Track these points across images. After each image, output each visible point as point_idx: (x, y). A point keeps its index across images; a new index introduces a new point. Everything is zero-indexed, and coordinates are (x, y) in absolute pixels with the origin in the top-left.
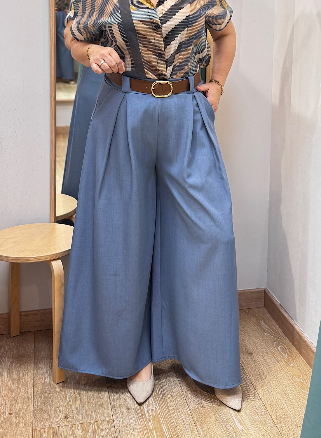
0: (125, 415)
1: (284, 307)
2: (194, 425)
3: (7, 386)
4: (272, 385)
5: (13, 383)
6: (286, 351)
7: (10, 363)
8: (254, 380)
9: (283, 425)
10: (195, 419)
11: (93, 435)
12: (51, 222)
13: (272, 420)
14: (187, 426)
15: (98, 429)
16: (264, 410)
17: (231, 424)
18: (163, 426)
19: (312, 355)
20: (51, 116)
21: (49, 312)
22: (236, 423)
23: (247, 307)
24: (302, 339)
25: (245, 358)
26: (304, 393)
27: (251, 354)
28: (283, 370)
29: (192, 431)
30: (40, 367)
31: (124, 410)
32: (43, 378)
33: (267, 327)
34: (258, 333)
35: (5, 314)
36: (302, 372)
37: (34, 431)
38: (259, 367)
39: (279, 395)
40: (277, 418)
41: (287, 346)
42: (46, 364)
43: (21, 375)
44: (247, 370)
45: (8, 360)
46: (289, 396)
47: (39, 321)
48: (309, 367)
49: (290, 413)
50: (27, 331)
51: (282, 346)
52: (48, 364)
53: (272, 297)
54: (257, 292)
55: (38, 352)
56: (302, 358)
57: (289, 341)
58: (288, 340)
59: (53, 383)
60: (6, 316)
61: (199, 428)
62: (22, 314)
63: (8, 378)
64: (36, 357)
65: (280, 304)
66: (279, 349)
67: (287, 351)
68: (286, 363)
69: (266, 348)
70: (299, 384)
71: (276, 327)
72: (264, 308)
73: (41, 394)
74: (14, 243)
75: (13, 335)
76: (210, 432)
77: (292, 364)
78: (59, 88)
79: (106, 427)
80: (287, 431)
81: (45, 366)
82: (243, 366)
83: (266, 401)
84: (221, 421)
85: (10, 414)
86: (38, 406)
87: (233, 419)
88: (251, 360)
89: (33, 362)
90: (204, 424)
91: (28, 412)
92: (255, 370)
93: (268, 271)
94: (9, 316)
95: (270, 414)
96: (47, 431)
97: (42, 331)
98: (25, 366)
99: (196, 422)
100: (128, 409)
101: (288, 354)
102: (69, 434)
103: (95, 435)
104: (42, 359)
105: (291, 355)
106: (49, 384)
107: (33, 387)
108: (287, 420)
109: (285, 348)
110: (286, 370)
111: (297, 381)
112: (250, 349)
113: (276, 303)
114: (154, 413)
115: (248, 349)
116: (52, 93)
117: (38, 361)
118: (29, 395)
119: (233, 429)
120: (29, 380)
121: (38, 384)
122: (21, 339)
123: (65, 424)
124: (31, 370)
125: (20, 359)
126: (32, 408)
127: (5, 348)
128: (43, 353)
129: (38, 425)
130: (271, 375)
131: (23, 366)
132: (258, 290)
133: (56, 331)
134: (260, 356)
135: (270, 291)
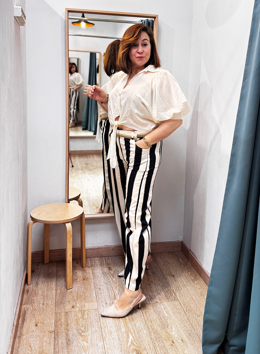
0: (104, 307)
1: (192, 251)
3: (42, 289)
4: (185, 293)
5: (45, 288)
6: (193, 275)
7: (44, 277)
8: (175, 290)
9: (190, 315)
11: (87, 317)
12: (66, 202)
13: (184, 312)
15: (90, 314)
16: (180, 306)
17: (162, 313)
19: (207, 277)
20: (66, 145)
21: (64, 251)
22: (164, 313)
23: (172, 251)
24: (202, 269)
25: (171, 278)
26: (202, 298)
27: (174, 276)
30: (59, 280)
31: (104, 304)
32: (61, 286)
33: (183, 262)
34: (178, 265)
35: (41, 251)
36: (201, 286)
37: (56, 313)
38: (178, 283)
39: (188, 299)
40: (187, 310)
41: (194, 273)
42: (63, 278)
43: (49, 284)
44: (171, 285)
45: (42, 276)
46: (194, 299)
47: (59, 255)
49: (194, 308)
50: (53, 260)
51: (191, 272)
52: (64, 278)
53: (186, 245)
54: (177, 243)
55: (58, 272)
56: (202, 279)
58: (194, 269)
61: (144, 315)
62: (51, 251)
63: (42, 286)
64: (57, 274)
65: (190, 250)
66: (189, 274)
68: (193, 281)
69: (182, 273)
70: (200, 293)
71: (188, 262)
72: (182, 252)
73: (60, 294)
74: (46, 213)
75: (45, 263)
77: (196, 282)
79: (94, 313)
80: (192, 318)
82: (169, 282)
83: (181, 302)
84: (156, 311)
85: (43, 304)
86: (58, 301)
87: (163, 311)
88: (174, 279)
89: (56, 277)
90: (147, 313)
91: (53, 303)
92: (176, 284)
93: (184, 231)
94: (43, 253)
95: (183, 308)
96: (63, 314)
97: (61, 261)
98: (52, 279)
99: (143, 312)
100: (106, 303)
101: (194, 277)
102: (74, 316)
103: (88, 317)
104: (60, 276)
107: (55, 290)
108: (192, 312)
109: (193, 274)
110: (192, 285)
111: (199, 291)
112: (174, 274)
113: (188, 249)
115: (172, 273)
117: (58, 276)
118: (53, 294)
119: (163, 316)
120: (54, 286)
121: (58, 289)
122: (50, 265)
123: (72, 310)
124: (55, 281)
125: (49, 276)
126: (55, 301)
127: (41, 269)
128: (61, 273)
129: (58, 311)
130: (185, 287)
131: (50, 279)
132: (178, 242)
133: (68, 261)
134: (179, 277)
135: (185, 242)
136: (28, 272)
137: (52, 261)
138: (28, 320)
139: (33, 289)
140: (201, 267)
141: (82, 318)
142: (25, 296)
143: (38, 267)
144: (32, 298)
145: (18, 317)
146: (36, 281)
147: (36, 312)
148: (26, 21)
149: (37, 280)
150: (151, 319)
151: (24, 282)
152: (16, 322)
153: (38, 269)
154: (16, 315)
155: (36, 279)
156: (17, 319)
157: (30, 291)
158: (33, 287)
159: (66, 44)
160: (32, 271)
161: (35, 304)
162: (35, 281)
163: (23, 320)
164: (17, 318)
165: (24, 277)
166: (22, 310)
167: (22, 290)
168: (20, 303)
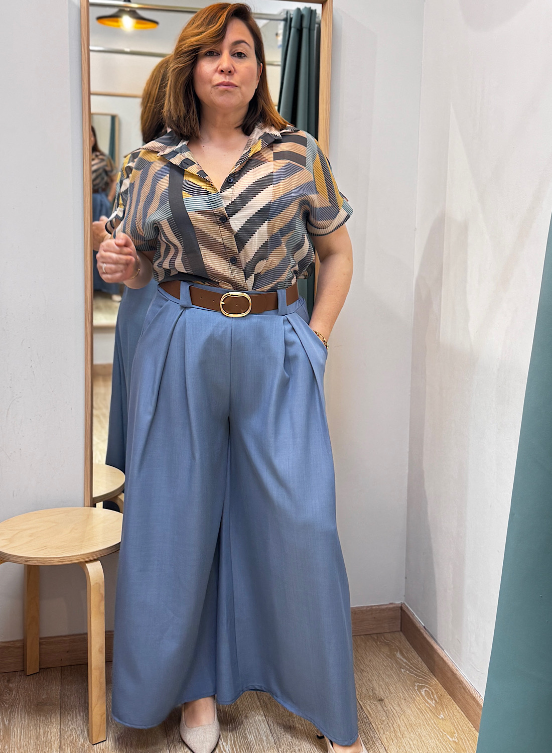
1: (429, 631)
3: (20, 747)
5: (29, 744)
6: (434, 697)
7: (25, 713)
8: (386, 738)
12: (86, 505)
20: (86, 348)
21: (82, 640)
23: (375, 632)
24: (457, 678)
25: (373, 706)
27: (381, 700)
28: (429, 724)
30: (69, 719)
32: (74, 736)
33: (405, 661)
34: (392, 669)
35: (17, 641)
36: (456, 726)
38: (393, 720)
41: (435, 690)
42: (78, 715)
43: (42, 731)
44: (375, 724)
45: (22, 710)
47: (68, 652)
48: (467, 719)
50: (51, 666)
51: (427, 689)
52: (82, 715)
53: (413, 616)
54: (390, 609)
55: (66, 698)
56: (457, 707)
57: (437, 681)
58: (436, 679)
59: (88, 743)
60: (19, 644)
62: (43, 642)
63: (22, 737)
64: (63, 704)
65: (424, 627)
66: (423, 693)
68: (434, 714)
69: (403, 692)
70: (452, 745)
71: (418, 661)
72: (401, 634)
74: (30, 536)
75: (29, 672)
77: (442, 716)
78: (98, 308)
81: (76, 718)
82: (369, 718)
88: (381, 709)
89: (59, 712)
92: (388, 724)
93: (406, 578)
94: (23, 645)
97: (73, 667)
98: (48, 719)
101: (436, 701)
104: (72, 708)
105: (440, 702)
106: (83, 745)
107: (59, 749)
109: (432, 692)
110: (432, 724)
111: (450, 740)
112: (380, 693)
113: (418, 625)
115: (376, 692)
116: (87, 315)
117: (66, 710)
120: (53, 738)
121: (66, 745)
122: (42, 677)
124: (56, 724)
125: (40, 709)
127: (18, 692)
128: (73, 700)
130: (412, 731)
131: (44, 719)
132: (391, 606)
133: (93, 667)
134: (395, 704)
135: (409, 607)
137: (49, 668)
140: (456, 674)
143: (11, 685)
146: (5, 725)
149: (7, 723)
153: (11, 690)
155: (5, 719)
159: (82, 74)
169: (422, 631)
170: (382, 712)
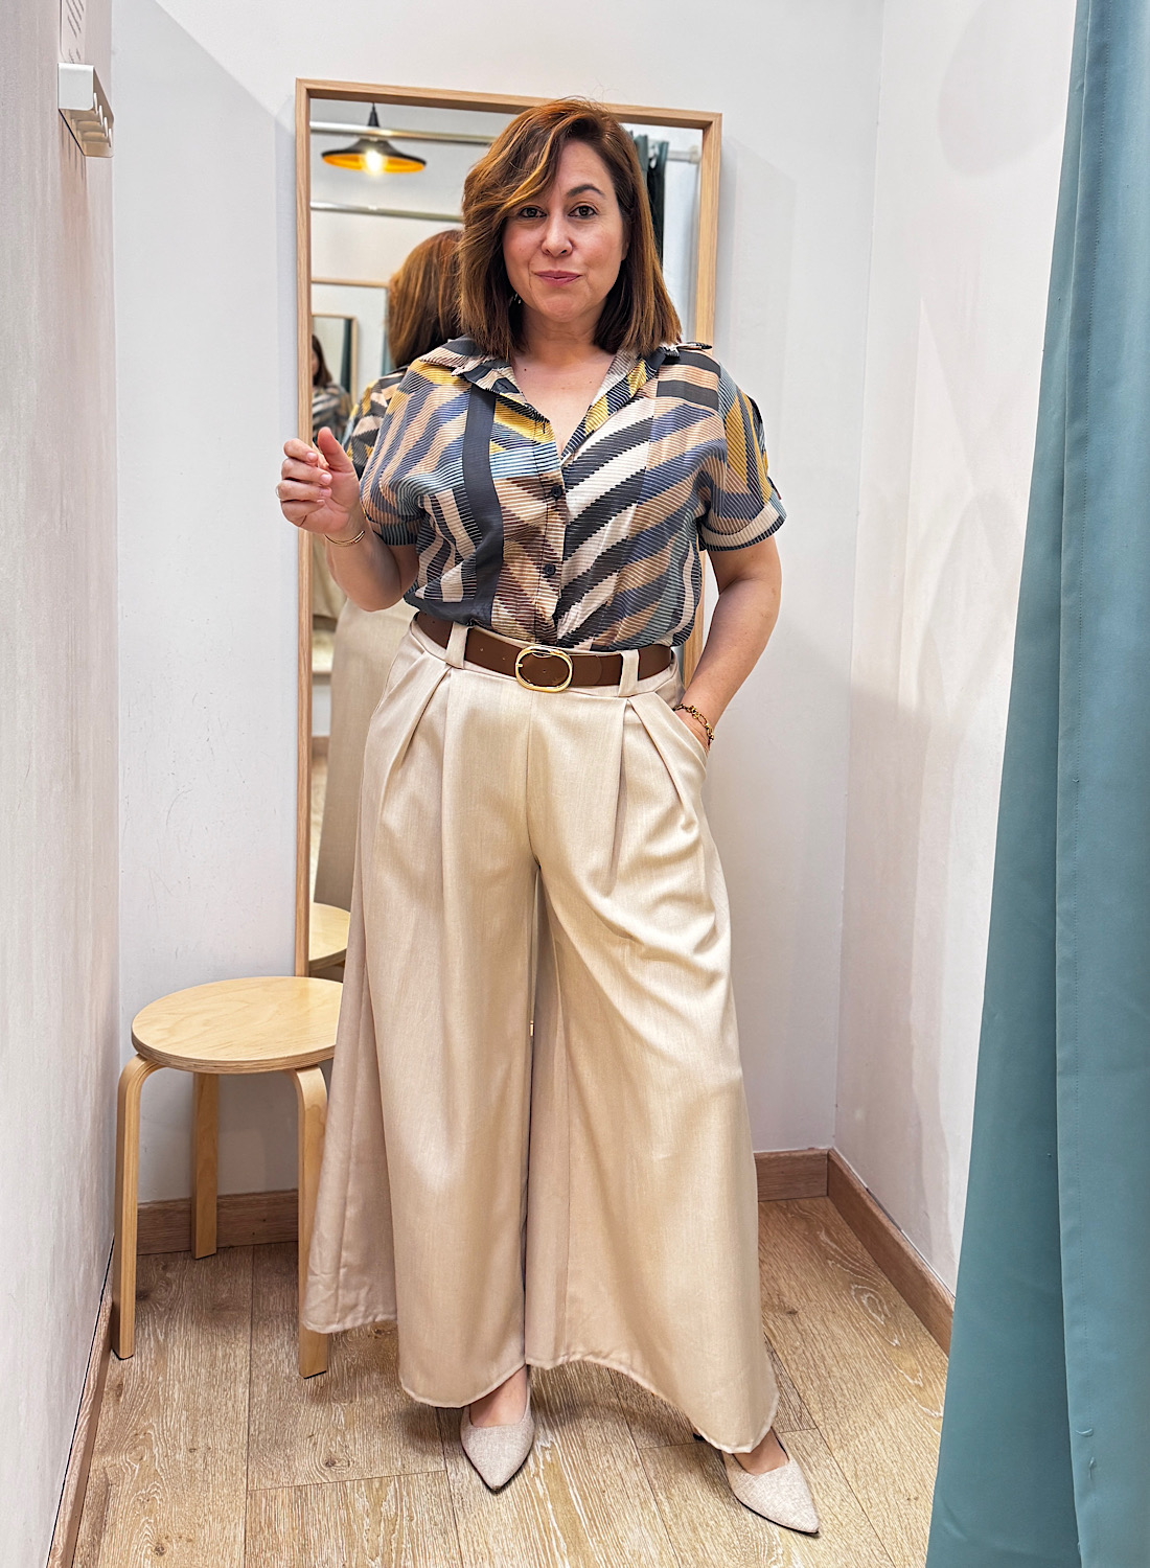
1: (876, 1198)
2: (649, 1489)
3: (184, 1380)
4: (846, 1392)
5: (198, 1374)
6: (882, 1308)
7: (193, 1322)
9: (873, 1494)
10: (652, 1474)
11: (397, 1508)
12: (297, 972)
13: (844, 1481)
14: (630, 1492)
15: (408, 1494)
16: (824, 1455)
18: (571, 1491)
21: (290, 1200)
23: (784, 1196)
24: (923, 1279)
25: (779, 1323)
26: (927, 1414)
27: (793, 1313)
28: (874, 1355)
29: (644, 1504)
30: (266, 1333)
32: (274, 1362)
33: (835, 1246)
34: (811, 1260)
35: (181, 1200)
36: (920, 1360)
37: (250, 1493)
38: (813, 1347)
40: (856, 1474)
41: (885, 1297)
42: (281, 1327)
43: (220, 1354)
45: (187, 1316)
46: (887, 1421)
47: (265, 1220)
48: (939, 1348)
49: (891, 1465)
50: (234, 1244)
51: (872, 1296)
52: (287, 1327)
53: (848, 1171)
54: (809, 1158)
55: (261, 1296)
56: (923, 1327)
58: (886, 1279)
59: (298, 1375)
60: (183, 1207)
61: (661, 1497)
62: (224, 1203)
63: (187, 1363)
64: (255, 1309)
65: (868, 1190)
66: (864, 1301)
67: (885, 1307)
68: (882, 1337)
69: (831, 1300)
71: (857, 1248)
72: (828, 1200)
73: (269, 1402)
74: (205, 1025)
75: (200, 1253)
76: (689, 1508)
77: (896, 1341)
79: (429, 1490)
80: (883, 1510)
81: (278, 1332)
83: (831, 1433)
85: (192, 1450)
86: (259, 1433)
88: (794, 1327)
89: (249, 1322)
90: (673, 1487)
91: (236, 1445)
92: (804, 1353)
94: (189, 1209)
95: (841, 1464)
96: (283, 1496)
97: (273, 1245)
98: (230, 1333)
99: (655, 1482)
101: (886, 1315)
102: (335, 1505)
103: (402, 1510)
104: (270, 1316)
105: (893, 1317)
106: (289, 1378)
107: (248, 1385)
108: (882, 1480)
109: (880, 1301)
110: (880, 1354)
111: (909, 1383)
113: (857, 1186)
114: (548, 1457)
115: (785, 1300)
116: (302, 653)
117: (261, 1318)
118: (239, 1403)
120: (239, 1366)
121: (261, 1378)
122: (221, 1264)
123: (326, 1478)
124: (244, 1342)
125: (216, 1315)
126: (246, 1437)
127: (180, 1286)
128: (275, 1301)
129: (260, 1481)
130: (845, 1366)
131: (224, 1333)
132: (811, 1153)
134: (817, 1320)
135: (842, 1157)
136: (122, 1299)
137: (233, 1247)
138: (120, 1526)
139: (143, 1379)
140: (921, 1271)
141: (371, 1516)
142: (108, 1412)
143: (168, 1275)
144: (139, 1420)
145: (73, 1512)
146: (158, 1341)
147: (158, 1488)
148: (116, 134)
149: (161, 1338)
150: (694, 1516)
151: (101, 1349)
152: (65, 1537)
153: (169, 1284)
154: (66, 1501)
155: (158, 1331)
156: (71, 1522)
157: (132, 1384)
158: (141, 1368)
160: (142, 1296)
161: (155, 1451)
162: (152, 1343)
163: (98, 1526)
164: (67, 1519)
165: (103, 1325)
166: (94, 1479)
167: (92, 1383)
168: (85, 1447)
169: (865, 1197)
170: (795, 1334)
